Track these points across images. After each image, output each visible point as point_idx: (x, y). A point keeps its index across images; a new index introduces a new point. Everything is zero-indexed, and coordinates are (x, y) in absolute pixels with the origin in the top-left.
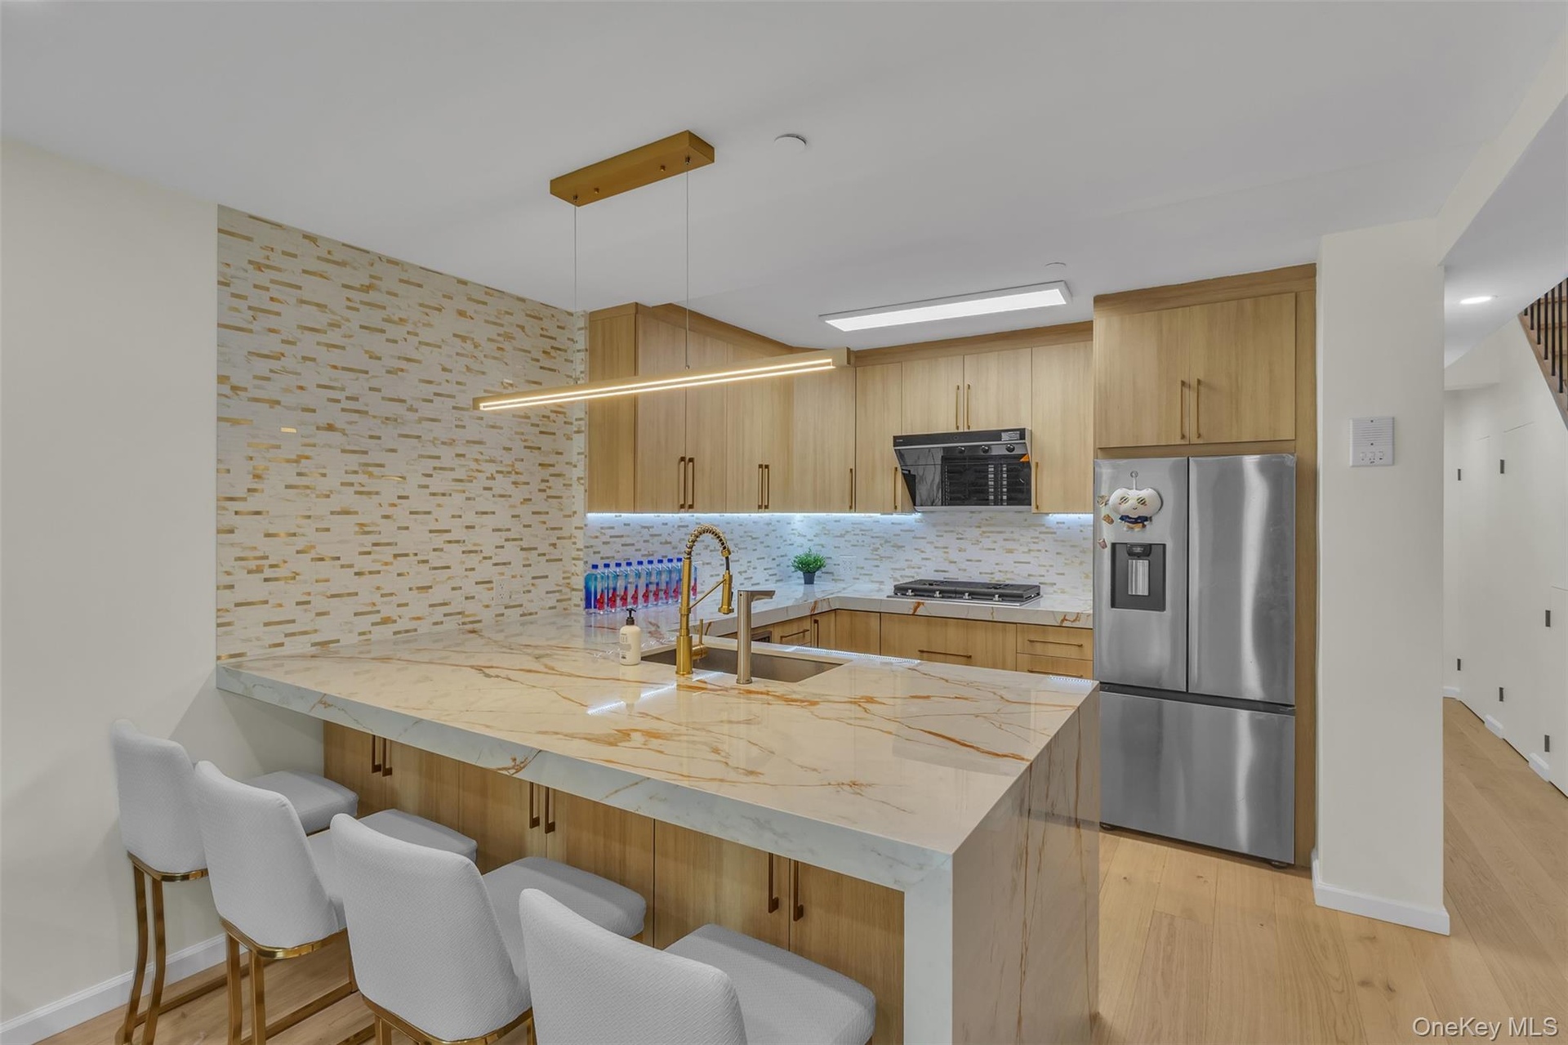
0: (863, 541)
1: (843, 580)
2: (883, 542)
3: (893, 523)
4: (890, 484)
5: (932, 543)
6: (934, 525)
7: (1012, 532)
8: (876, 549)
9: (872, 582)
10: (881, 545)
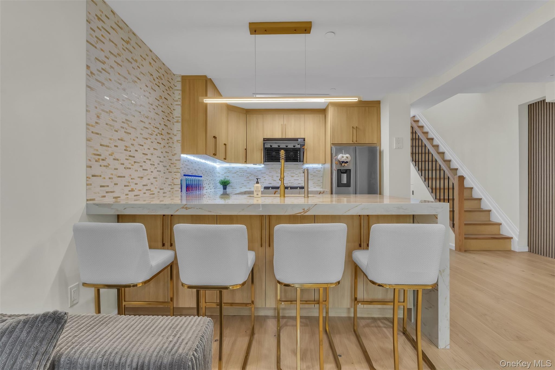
0: (243, 175)
1: (236, 188)
2: (251, 175)
3: (254, 168)
4: (260, 154)
5: (268, 175)
6: (269, 169)
7: (293, 171)
8: (248, 177)
9: (247, 188)
10: (250, 176)
